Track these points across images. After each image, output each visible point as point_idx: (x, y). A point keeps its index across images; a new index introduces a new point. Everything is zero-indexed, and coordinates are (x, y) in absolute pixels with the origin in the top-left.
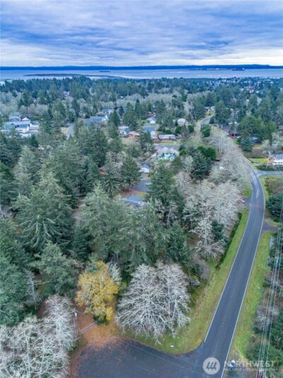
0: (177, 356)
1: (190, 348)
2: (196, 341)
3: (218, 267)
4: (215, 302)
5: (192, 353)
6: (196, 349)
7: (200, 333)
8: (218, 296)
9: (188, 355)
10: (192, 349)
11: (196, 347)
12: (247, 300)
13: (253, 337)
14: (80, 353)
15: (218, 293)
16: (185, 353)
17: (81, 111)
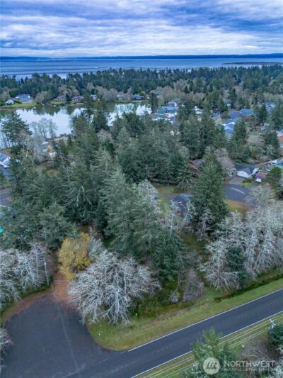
0: (96, 344)
1: (112, 346)
2: (123, 345)
3: (218, 300)
6: (115, 351)
7: (132, 342)
9: (104, 350)
10: (112, 349)
11: (117, 350)
16: (104, 347)
17: (237, 102)
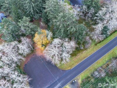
1: (65, 69)
2: (69, 67)
3: (96, 45)
4: (85, 58)
5: (65, 71)
7: (71, 66)
8: (87, 56)
9: (63, 71)
11: (67, 70)
12: (97, 63)
13: (89, 76)
14: (33, 54)
15: (88, 55)
16: (62, 69)
